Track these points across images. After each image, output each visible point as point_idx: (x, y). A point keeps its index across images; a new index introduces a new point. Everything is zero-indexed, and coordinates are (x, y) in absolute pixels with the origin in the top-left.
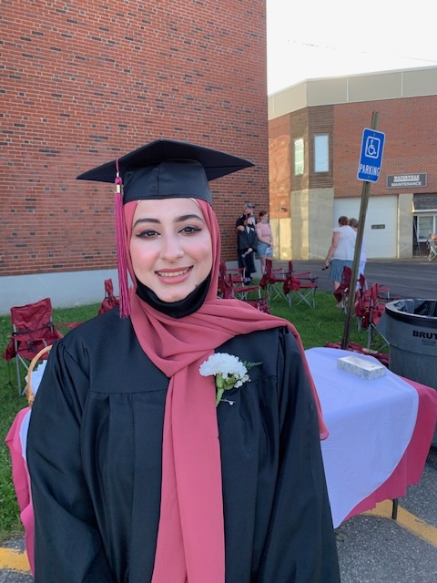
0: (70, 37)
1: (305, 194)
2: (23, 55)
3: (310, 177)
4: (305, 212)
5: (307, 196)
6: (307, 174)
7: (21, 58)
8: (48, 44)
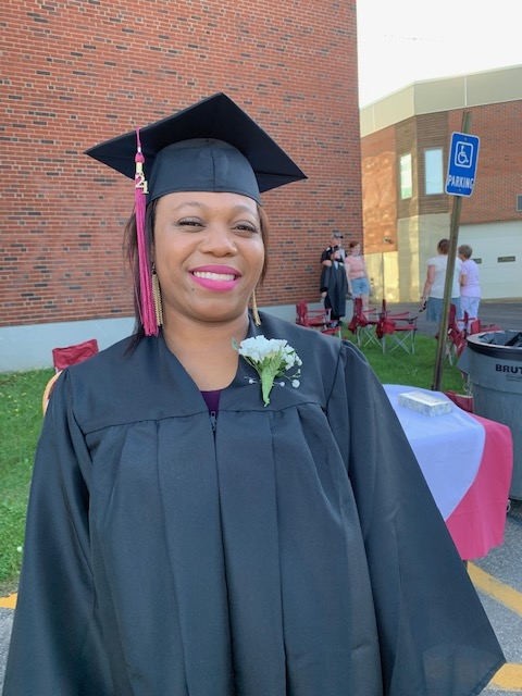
0: (125, 48)
1: (414, 222)
2: (74, 72)
3: (420, 201)
4: (414, 244)
5: (417, 224)
6: (416, 198)
7: (72, 77)
8: (103, 58)
